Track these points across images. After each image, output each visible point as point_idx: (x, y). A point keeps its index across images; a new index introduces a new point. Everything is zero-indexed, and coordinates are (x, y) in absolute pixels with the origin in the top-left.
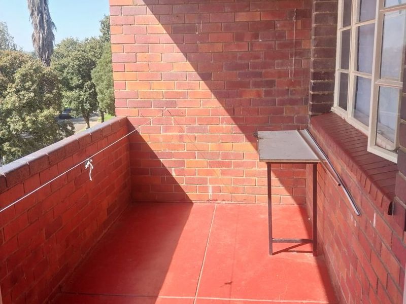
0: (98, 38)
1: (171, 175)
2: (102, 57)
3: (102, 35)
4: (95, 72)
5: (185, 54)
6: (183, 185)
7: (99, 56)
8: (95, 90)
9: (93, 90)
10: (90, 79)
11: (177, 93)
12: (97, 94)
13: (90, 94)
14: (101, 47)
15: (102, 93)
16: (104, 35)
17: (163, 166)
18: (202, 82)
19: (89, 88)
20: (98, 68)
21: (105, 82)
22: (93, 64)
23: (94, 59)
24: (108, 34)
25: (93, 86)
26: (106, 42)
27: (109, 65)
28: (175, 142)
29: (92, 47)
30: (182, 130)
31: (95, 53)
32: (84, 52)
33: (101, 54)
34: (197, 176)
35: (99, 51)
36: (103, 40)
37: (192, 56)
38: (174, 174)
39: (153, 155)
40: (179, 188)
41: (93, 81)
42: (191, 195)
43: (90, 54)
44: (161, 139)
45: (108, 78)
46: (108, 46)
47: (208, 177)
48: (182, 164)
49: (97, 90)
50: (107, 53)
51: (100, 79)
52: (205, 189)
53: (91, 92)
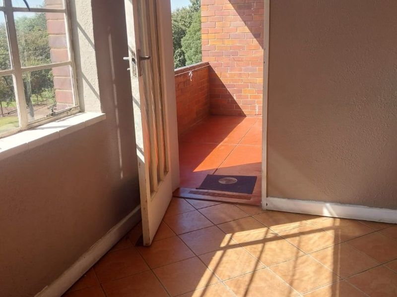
0: (188, 8)
1: (233, 98)
2: (191, 26)
3: (191, 5)
4: (184, 41)
5: (245, 22)
6: (240, 105)
7: (189, 25)
8: (184, 56)
9: (182, 57)
10: (180, 47)
11: (239, 46)
12: (186, 61)
13: (179, 61)
14: (190, 17)
15: (191, 60)
16: (193, 5)
17: (229, 93)
18: (255, 39)
19: (179, 55)
20: (187, 36)
21: (193, 49)
22: (184, 33)
23: (184, 28)
24: (197, 4)
25: (182, 53)
26: (195, 13)
27: (198, 33)
28: (236, 78)
29: (183, 17)
30: (241, 70)
31: (185, 22)
32: (176, 21)
33: (190, 23)
34: (249, 99)
35: (188, 20)
36: (193, 9)
37: (249, 23)
38: (235, 98)
39: (223, 86)
40: (238, 107)
41: (183, 49)
42: (245, 111)
43: (180, 24)
44: (228, 75)
45: (196, 46)
46: (197, 15)
47: (256, 100)
48: (240, 91)
49: (186, 57)
50: (195, 22)
51: (189, 46)
52: (254, 108)
53: (180, 58)
